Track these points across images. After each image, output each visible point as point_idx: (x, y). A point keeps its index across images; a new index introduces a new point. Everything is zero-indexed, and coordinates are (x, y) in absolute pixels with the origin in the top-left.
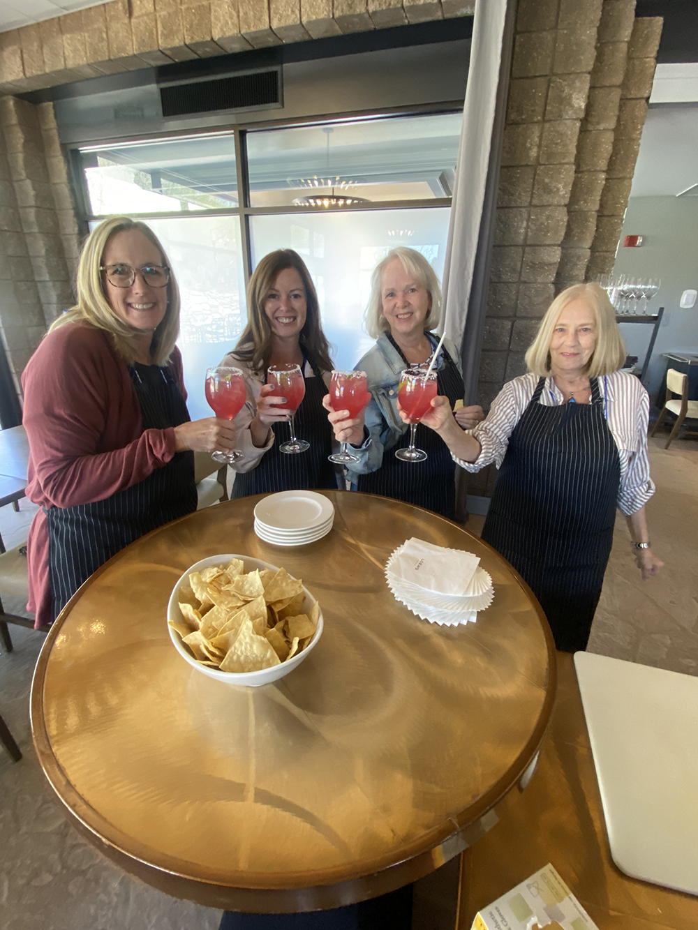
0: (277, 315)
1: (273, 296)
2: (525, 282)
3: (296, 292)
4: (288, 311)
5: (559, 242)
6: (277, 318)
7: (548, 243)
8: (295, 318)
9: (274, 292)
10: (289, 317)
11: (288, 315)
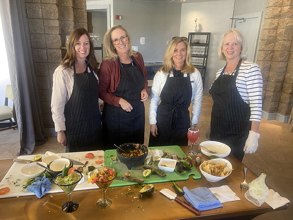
0: (79, 50)
1: (78, 44)
2: (48, 34)
3: (86, 43)
4: (84, 49)
5: (57, 18)
6: (79, 51)
7: (52, 18)
8: (86, 51)
9: (79, 42)
10: (84, 51)
11: (84, 50)
